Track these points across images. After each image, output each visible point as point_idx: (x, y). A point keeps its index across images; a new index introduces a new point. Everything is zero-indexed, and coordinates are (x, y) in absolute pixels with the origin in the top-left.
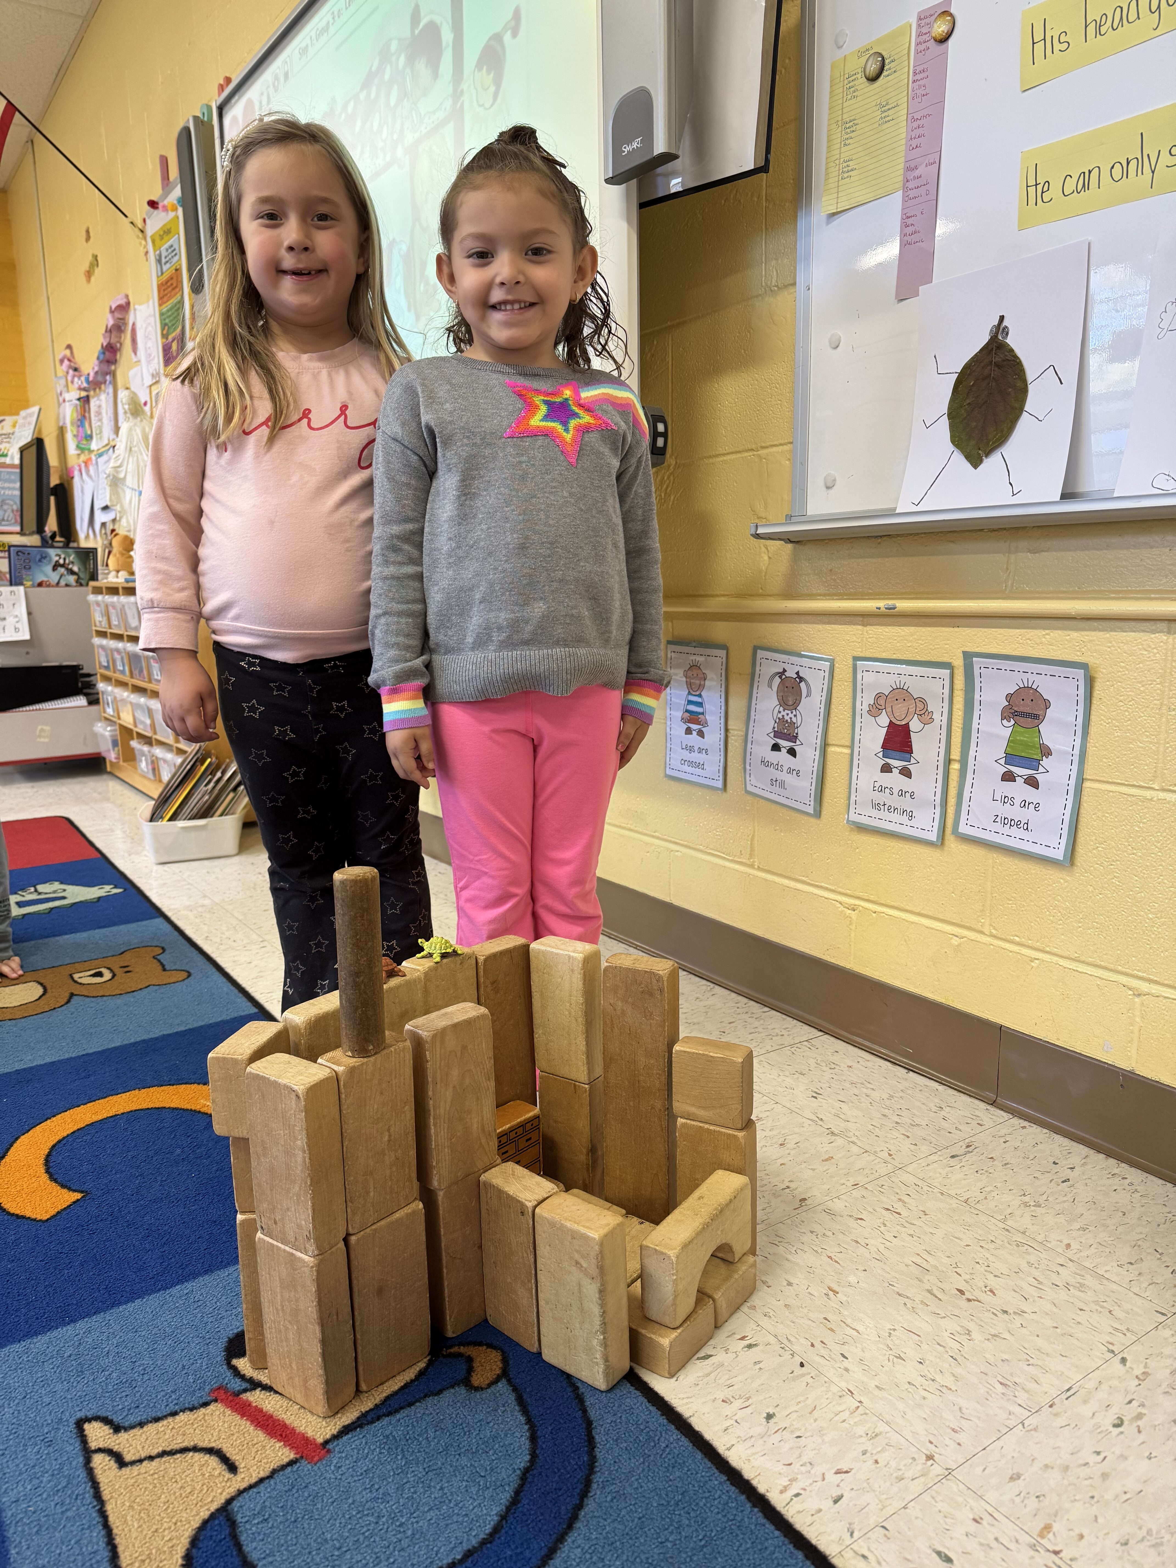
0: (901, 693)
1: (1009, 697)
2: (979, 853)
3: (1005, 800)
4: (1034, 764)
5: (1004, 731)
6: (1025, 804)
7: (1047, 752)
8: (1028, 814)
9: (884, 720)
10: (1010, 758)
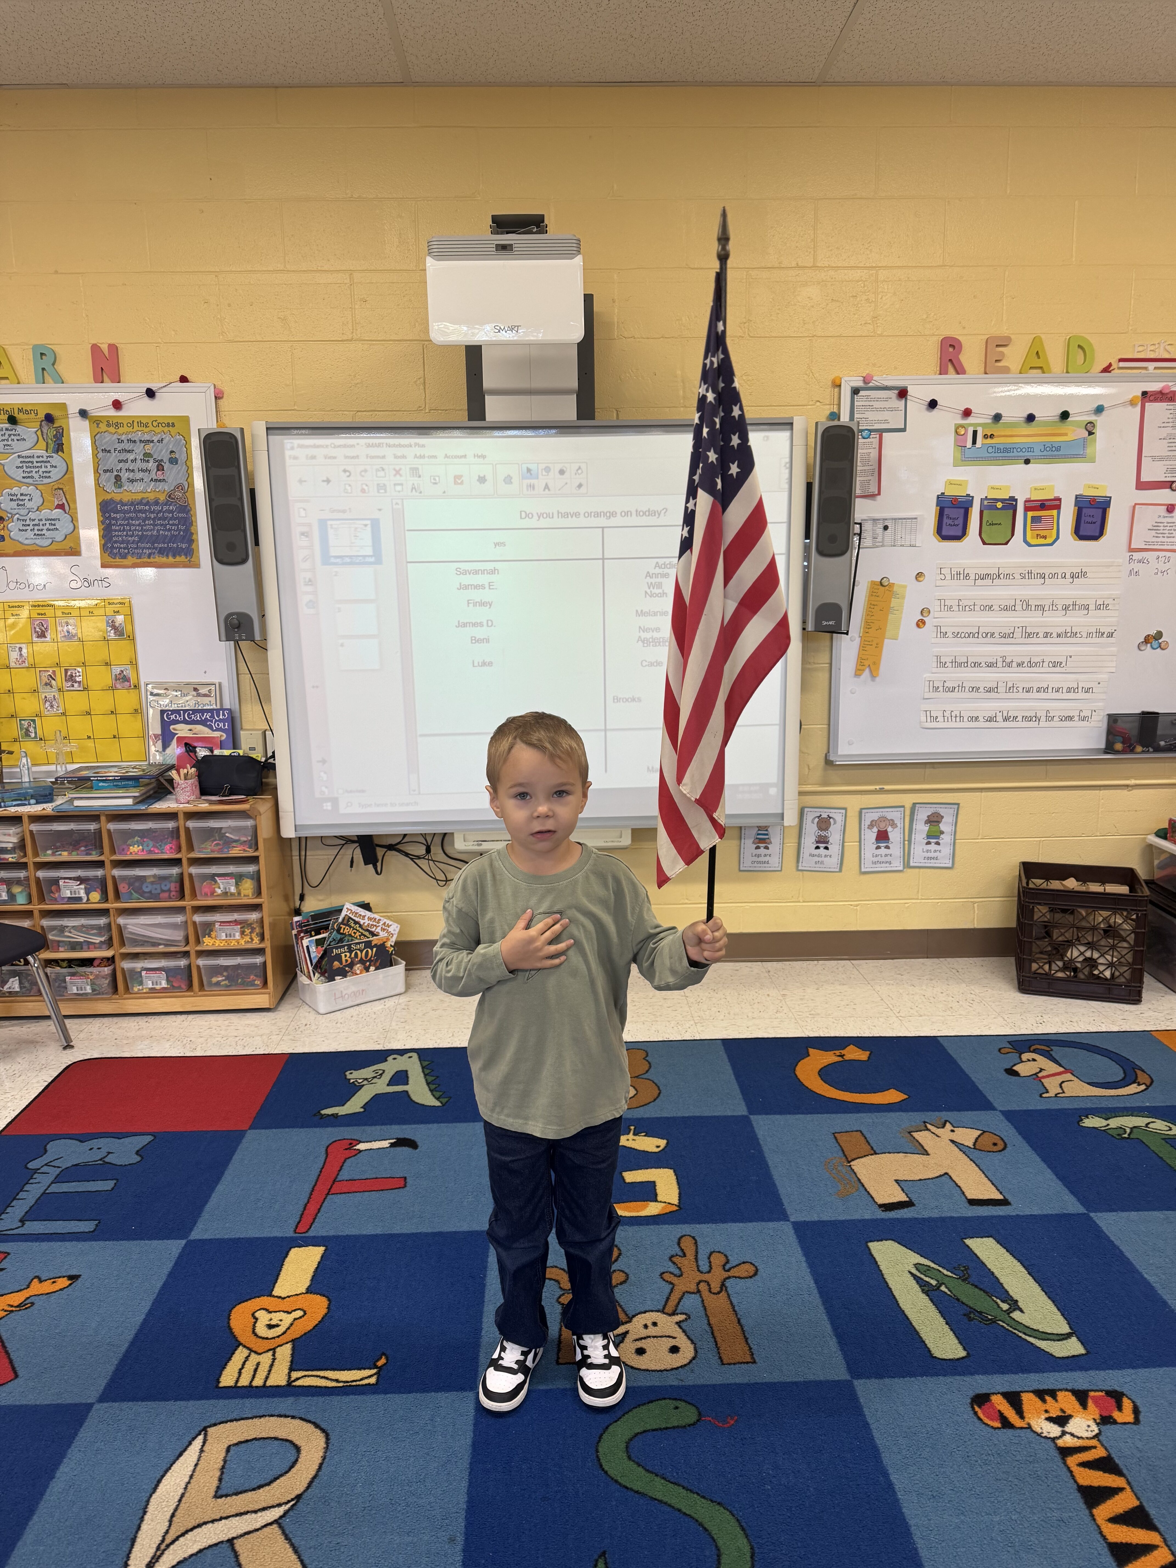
0: (883, 819)
1: (928, 816)
2: (917, 870)
3: (927, 851)
4: (938, 837)
5: (926, 828)
6: (935, 851)
7: (942, 833)
8: (937, 854)
9: (875, 830)
10: (928, 837)
